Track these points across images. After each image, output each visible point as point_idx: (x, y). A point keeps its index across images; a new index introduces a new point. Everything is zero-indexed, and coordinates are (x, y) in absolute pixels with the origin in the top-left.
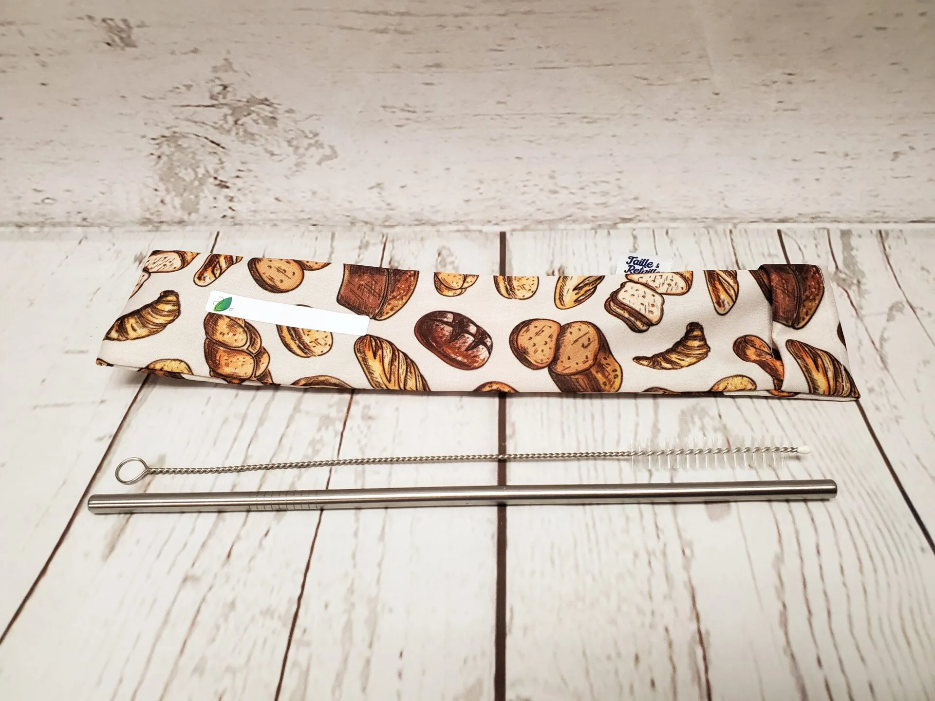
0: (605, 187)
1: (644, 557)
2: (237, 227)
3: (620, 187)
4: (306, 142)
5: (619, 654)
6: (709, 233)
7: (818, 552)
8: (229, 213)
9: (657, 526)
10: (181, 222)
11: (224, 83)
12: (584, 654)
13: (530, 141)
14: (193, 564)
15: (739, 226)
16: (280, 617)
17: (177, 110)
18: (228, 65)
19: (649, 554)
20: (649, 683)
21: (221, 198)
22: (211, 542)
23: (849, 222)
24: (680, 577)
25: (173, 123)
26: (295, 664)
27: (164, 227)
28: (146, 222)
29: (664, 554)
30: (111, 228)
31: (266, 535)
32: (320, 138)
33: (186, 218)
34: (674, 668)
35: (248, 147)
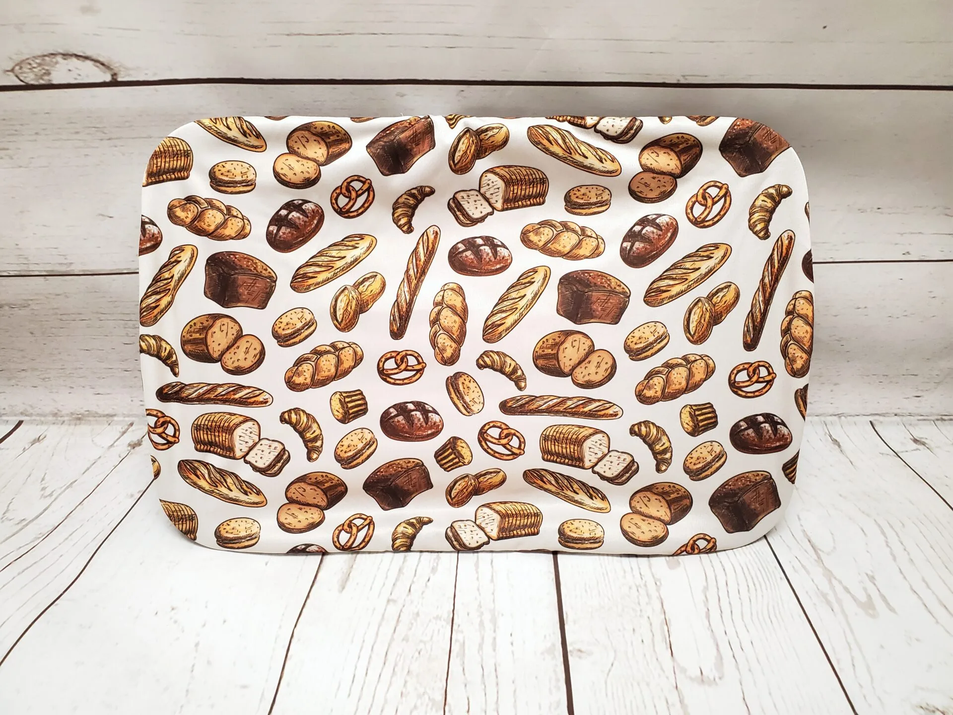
1: (634, 589)
5: (624, 629)
7: (727, 584)
9: (641, 574)
12: (606, 629)
20: (641, 641)
34: (653, 635)
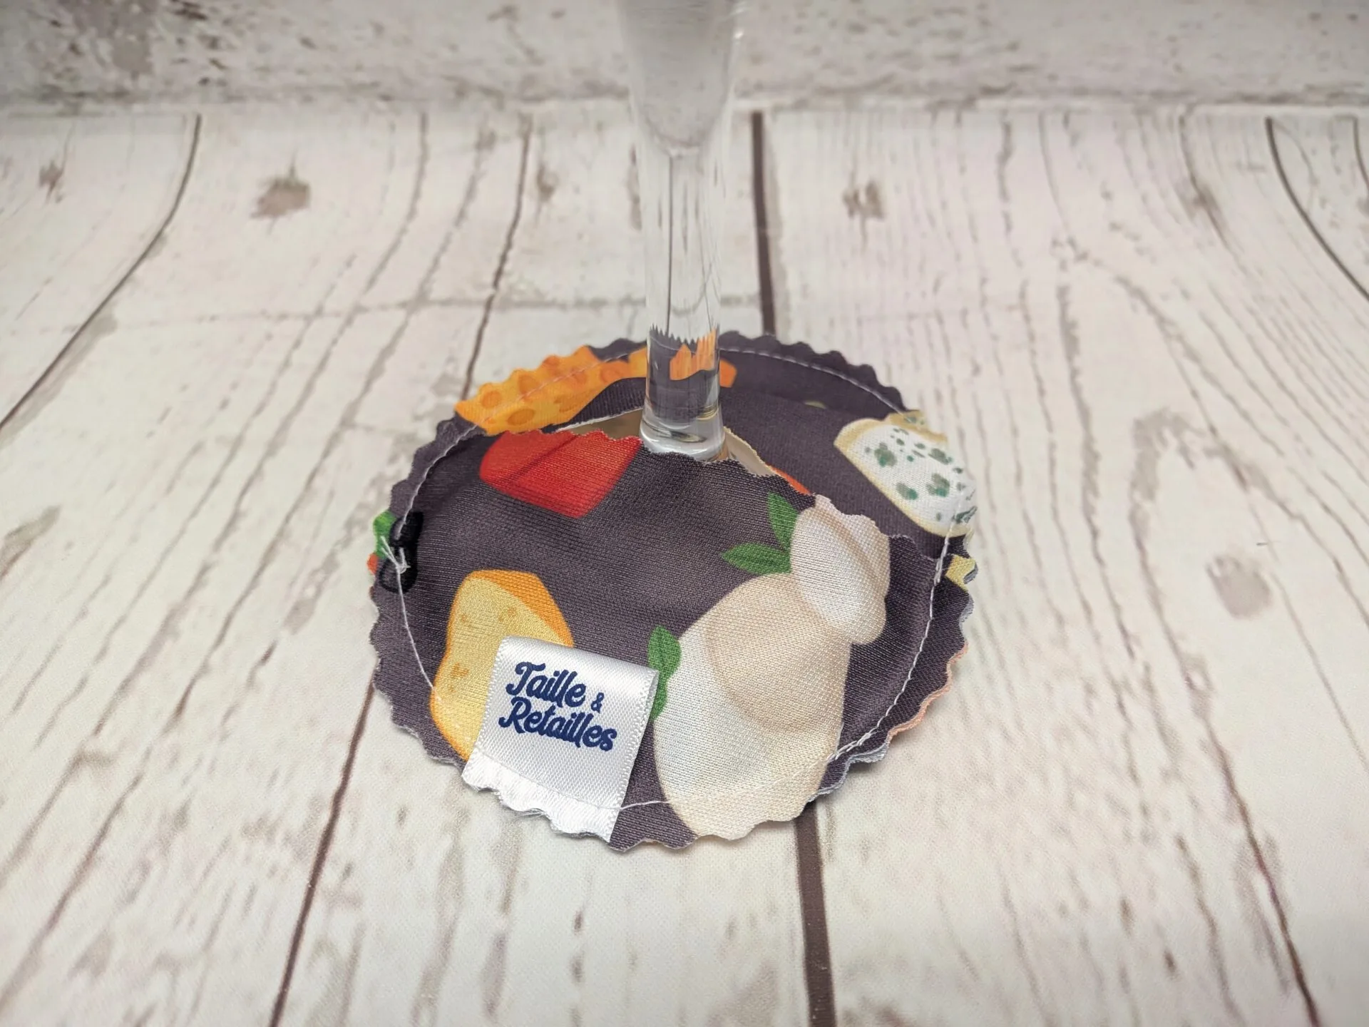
2: (234, 104)
6: (1141, 124)
8: (214, 73)
10: (119, 94)
14: (98, 729)
15: (1199, 110)
16: (287, 839)
19: (1115, 686)
21: (192, 40)
22: (143, 681)
24: (1190, 732)
26: (322, 946)
27: (87, 105)
28: (49, 94)
29: (1149, 687)
31: (266, 658)
33: (128, 85)
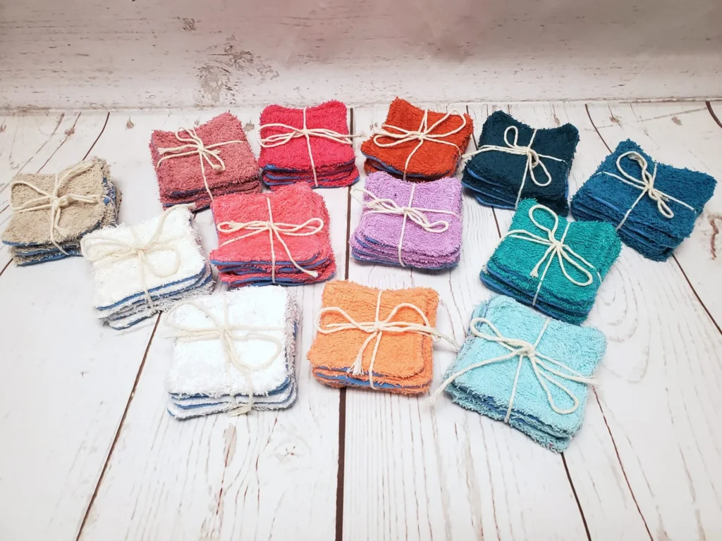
0: (395, 88)
2: (237, 108)
3: (401, 88)
4: (265, 70)
8: (233, 101)
10: (212, 106)
11: (232, 45)
13: (362, 68)
15: (451, 105)
17: (210, 56)
18: (233, 38)
21: (229, 95)
23: (496, 101)
25: (207, 62)
27: (205, 108)
30: (182, 109)
32: (272, 68)
33: (214, 104)
35: (240, 72)
